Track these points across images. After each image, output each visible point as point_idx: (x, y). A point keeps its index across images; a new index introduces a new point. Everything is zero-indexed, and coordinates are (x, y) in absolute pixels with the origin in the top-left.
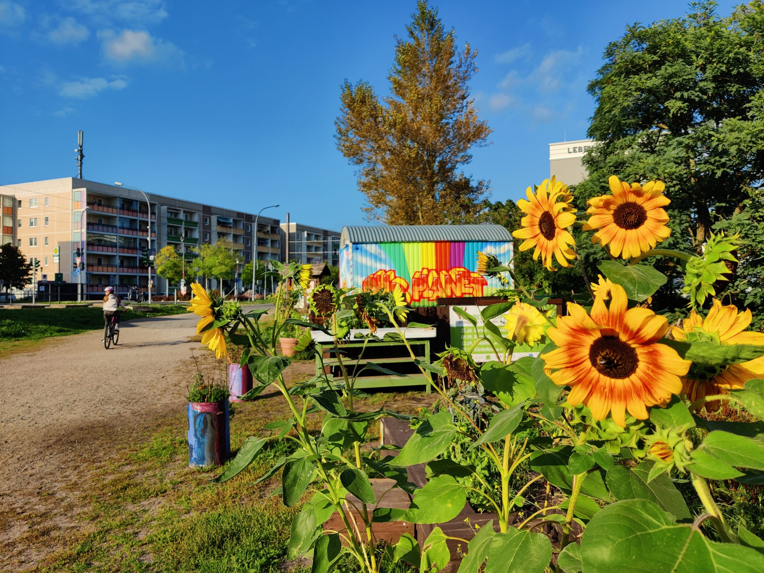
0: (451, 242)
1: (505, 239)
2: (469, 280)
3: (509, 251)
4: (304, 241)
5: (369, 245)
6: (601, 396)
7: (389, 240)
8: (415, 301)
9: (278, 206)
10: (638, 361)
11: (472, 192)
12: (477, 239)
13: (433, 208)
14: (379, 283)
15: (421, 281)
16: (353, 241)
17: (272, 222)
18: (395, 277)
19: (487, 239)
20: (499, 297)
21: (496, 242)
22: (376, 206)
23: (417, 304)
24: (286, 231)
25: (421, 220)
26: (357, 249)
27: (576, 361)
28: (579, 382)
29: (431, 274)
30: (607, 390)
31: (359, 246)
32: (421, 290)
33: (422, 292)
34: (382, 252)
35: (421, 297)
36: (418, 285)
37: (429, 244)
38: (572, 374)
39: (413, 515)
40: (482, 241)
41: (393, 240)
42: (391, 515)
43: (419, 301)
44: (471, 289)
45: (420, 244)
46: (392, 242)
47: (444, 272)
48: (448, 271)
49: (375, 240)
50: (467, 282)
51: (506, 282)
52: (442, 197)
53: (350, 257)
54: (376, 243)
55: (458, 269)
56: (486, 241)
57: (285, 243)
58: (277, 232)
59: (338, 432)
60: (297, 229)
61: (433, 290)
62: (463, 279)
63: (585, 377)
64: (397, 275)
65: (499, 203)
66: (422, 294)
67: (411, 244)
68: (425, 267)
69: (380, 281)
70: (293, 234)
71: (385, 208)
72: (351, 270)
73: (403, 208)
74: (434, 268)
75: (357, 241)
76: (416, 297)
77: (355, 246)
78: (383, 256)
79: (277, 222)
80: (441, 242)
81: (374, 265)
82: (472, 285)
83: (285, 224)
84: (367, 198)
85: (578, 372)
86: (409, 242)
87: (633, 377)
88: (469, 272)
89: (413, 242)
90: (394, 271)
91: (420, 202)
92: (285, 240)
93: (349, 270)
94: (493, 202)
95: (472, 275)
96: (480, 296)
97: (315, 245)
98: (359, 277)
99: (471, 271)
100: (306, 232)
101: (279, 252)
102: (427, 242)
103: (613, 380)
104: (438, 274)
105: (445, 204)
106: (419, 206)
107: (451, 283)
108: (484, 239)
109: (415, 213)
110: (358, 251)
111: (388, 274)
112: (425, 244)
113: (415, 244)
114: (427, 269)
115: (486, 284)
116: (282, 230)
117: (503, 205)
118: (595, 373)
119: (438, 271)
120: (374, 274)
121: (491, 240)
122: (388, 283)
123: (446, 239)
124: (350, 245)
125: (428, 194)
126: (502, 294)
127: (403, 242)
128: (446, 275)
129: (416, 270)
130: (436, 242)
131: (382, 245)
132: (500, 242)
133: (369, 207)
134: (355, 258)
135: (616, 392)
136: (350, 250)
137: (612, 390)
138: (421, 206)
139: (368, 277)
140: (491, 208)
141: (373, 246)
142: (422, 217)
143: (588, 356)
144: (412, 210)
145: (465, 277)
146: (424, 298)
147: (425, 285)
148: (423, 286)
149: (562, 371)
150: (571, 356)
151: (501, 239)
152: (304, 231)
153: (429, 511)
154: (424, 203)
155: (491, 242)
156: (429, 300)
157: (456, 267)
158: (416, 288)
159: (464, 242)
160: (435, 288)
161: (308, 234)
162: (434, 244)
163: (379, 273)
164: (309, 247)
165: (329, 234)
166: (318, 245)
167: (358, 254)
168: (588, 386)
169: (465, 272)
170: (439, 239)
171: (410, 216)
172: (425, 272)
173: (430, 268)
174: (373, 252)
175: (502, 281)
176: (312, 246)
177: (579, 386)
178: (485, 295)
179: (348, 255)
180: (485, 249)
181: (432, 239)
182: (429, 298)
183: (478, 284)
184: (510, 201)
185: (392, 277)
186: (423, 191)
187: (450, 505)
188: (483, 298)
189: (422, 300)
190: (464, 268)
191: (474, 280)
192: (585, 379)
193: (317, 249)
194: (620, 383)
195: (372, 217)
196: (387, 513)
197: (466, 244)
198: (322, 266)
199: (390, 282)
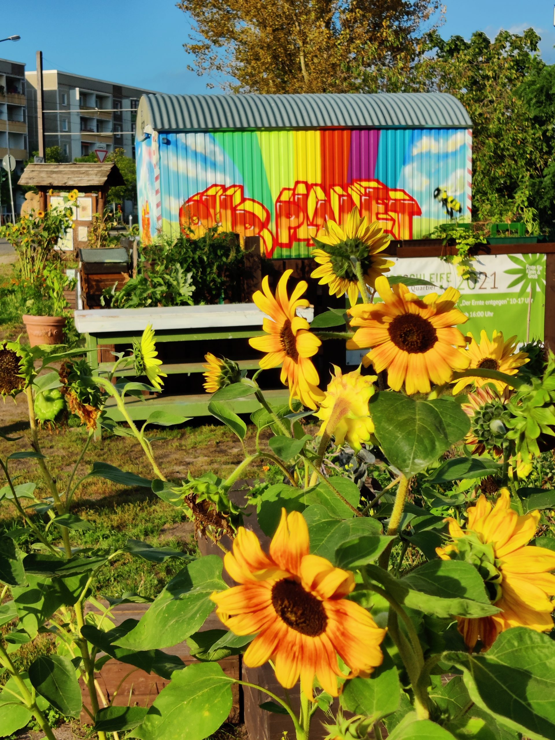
0: (352, 128)
1: (456, 123)
2: (386, 205)
3: (463, 147)
4: (75, 110)
5: (190, 136)
6: (287, 657)
7: (231, 125)
8: (282, 245)
9: (18, 38)
10: (326, 618)
11: (408, 13)
12: (403, 123)
13: (328, 48)
14: (212, 211)
15: (292, 207)
16: (159, 126)
17: (9, 70)
18: (243, 200)
19: (423, 123)
20: (438, 241)
21: (439, 129)
22: (215, 42)
23: (285, 252)
24: (36, 86)
25: (304, 72)
26: (168, 143)
27: (257, 605)
28: (261, 635)
29: (312, 193)
30: (296, 648)
31: (171, 137)
32: (293, 225)
33: (296, 228)
34: (217, 149)
35: (293, 238)
36: (288, 216)
37: (310, 133)
38: (252, 622)
39: (152, 726)
40: (413, 128)
41: (238, 125)
42: (129, 717)
43: (289, 246)
44: (390, 223)
45: (292, 133)
46: (236, 130)
47: (338, 189)
48: (345, 188)
49: (203, 126)
50: (381, 208)
51: (457, 208)
52: (346, 24)
53: (155, 159)
54: (205, 131)
55: (365, 184)
56: (421, 128)
57: (36, 112)
58: (20, 90)
59: (36, 587)
60: (59, 84)
61: (317, 226)
62: (374, 202)
63: (268, 628)
64: (246, 196)
65: (458, 38)
66: (295, 232)
67: (274, 134)
68: (301, 179)
69: (214, 208)
70: (52, 92)
71: (233, 45)
72: (157, 185)
73: (269, 47)
74: (319, 181)
75: (167, 127)
76: (284, 238)
77: (162, 136)
78: (219, 158)
79: (19, 69)
80: (333, 129)
81: (201, 175)
82: (393, 214)
83: (35, 73)
84: (196, 24)
85: (261, 620)
86: (270, 129)
87: (323, 636)
88: (386, 189)
89: (278, 129)
90: (242, 188)
91: (303, 34)
92: (36, 108)
93: (152, 184)
94: (446, 37)
95: (392, 194)
96: (407, 238)
97: (96, 117)
98: (172, 199)
99: (390, 186)
100: (77, 89)
101: (25, 131)
102: (306, 128)
103: (304, 636)
104: (327, 194)
105: (351, 40)
106: (300, 43)
107: (350, 210)
108: (417, 123)
109: (292, 56)
110: (170, 147)
111: (229, 192)
112: (300, 133)
113: (283, 133)
114: (306, 183)
115: (419, 213)
116: (30, 86)
117: (465, 44)
118: (281, 625)
119: (326, 188)
120: (202, 194)
121: (430, 124)
122: (229, 212)
123: (343, 124)
124: (154, 134)
125: (317, 19)
126: (444, 235)
127: (259, 129)
128: (340, 196)
129: (283, 186)
130: (323, 129)
131: (218, 135)
132: (447, 128)
133: (200, 44)
134: (164, 162)
135: (307, 654)
136: (154, 145)
137: (302, 648)
138: (305, 42)
139: (189, 200)
140: (442, 49)
141: (200, 136)
142: (307, 65)
143: (271, 601)
144: (286, 50)
145: (377, 199)
146: (299, 240)
147: (301, 215)
148: (298, 216)
149: (239, 617)
150: (250, 599)
151: (450, 123)
152: (73, 87)
153: (175, 722)
154: (311, 36)
155: (431, 129)
156: (308, 245)
157: (361, 180)
158: (284, 221)
159: (378, 129)
160: (320, 221)
161: (81, 94)
162: (318, 133)
163: (212, 192)
164: (85, 121)
165: (124, 93)
166: (104, 118)
167: (171, 154)
168: (272, 641)
169: (378, 189)
170: (329, 124)
171: (283, 63)
172: (302, 189)
173: (310, 182)
174: (199, 150)
175: (449, 206)
176: (90, 119)
177: (261, 640)
178: (415, 238)
179: (150, 154)
180: (418, 144)
181: (315, 124)
182: (308, 240)
183: (403, 213)
184: (480, 35)
185: (237, 199)
186: (308, 13)
187: (206, 714)
188: (411, 242)
189: (295, 244)
190: (378, 181)
191: (394, 205)
192: (268, 632)
193: (101, 124)
194: (310, 641)
195: (206, 65)
196: (121, 713)
197: (382, 133)
198: (107, 167)
199: (234, 209)
